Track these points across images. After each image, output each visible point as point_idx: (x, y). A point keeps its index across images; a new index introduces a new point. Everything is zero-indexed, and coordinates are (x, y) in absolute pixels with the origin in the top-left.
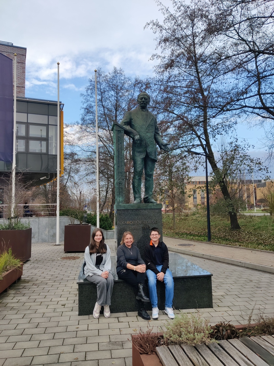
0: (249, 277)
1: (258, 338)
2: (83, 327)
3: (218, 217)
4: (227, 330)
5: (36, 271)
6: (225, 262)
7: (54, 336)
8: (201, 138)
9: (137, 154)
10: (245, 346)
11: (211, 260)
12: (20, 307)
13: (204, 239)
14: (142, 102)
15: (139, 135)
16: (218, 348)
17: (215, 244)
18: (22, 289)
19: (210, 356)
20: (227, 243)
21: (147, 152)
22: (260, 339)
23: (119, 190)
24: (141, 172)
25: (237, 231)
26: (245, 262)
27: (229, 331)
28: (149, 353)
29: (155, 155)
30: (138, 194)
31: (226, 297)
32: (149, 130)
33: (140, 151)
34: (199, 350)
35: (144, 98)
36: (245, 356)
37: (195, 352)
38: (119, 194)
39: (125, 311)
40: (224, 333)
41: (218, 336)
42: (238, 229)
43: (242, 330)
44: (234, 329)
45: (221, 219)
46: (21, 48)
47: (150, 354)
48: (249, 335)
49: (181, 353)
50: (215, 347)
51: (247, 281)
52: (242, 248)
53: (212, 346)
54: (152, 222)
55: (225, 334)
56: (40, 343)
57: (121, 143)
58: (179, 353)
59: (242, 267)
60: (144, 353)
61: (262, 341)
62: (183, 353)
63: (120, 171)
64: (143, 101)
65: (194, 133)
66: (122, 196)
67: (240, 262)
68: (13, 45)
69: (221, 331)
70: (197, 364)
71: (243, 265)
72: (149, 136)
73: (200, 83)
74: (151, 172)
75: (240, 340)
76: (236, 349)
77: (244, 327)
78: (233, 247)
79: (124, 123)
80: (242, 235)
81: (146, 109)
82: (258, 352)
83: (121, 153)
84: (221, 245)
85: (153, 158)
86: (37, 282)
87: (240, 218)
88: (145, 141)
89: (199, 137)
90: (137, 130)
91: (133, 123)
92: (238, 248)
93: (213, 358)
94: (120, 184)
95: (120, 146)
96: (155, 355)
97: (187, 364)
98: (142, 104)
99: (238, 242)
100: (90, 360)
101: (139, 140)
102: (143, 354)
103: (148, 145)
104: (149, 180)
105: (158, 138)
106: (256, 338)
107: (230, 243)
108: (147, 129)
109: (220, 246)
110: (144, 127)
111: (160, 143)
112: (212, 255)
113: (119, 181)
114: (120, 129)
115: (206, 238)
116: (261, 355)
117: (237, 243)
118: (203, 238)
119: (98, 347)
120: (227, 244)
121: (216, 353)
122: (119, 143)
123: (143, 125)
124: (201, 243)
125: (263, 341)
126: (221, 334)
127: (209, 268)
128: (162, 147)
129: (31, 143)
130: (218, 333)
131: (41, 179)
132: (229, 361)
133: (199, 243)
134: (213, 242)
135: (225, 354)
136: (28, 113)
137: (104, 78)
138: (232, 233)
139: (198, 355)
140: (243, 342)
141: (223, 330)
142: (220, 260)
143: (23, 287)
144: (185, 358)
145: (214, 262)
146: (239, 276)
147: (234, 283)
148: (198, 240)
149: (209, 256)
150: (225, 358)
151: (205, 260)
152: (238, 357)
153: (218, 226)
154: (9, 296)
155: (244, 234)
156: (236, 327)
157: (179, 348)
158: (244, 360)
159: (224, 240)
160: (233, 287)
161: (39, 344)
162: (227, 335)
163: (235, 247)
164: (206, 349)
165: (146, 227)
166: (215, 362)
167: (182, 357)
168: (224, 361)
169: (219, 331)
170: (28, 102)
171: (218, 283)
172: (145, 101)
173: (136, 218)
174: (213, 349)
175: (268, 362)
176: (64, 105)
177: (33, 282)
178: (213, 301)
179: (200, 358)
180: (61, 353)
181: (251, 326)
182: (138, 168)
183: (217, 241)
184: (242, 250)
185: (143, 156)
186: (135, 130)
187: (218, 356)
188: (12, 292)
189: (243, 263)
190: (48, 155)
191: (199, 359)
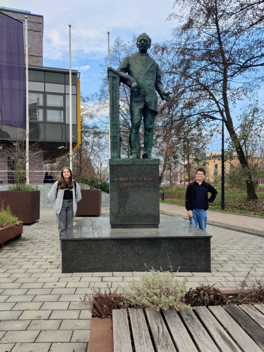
0: (259, 244)
1: (249, 307)
2: (62, 284)
3: (237, 189)
4: (209, 295)
5: (39, 231)
6: (235, 229)
7: (27, 292)
8: (219, 104)
9: (135, 105)
10: (229, 315)
11: (221, 227)
12: (6, 262)
13: (217, 208)
14: (141, 45)
15: (137, 82)
16: (191, 316)
17: (228, 213)
18: (18, 246)
19: (178, 325)
20: (241, 211)
21: (145, 102)
22: (251, 308)
23: (113, 145)
24: (138, 124)
25: (254, 201)
26: (257, 229)
27: (212, 296)
28: (103, 316)
29: (155, 106)
30: (135, 150)
31: (229, 262)
32: (148, 77)
33: (138, 101)
34: (166, 317)
35: (144, 40)
36: (225, 329)
37: (159, 319)
38: (113, 148)
39: (112, 271)
40: (205, 298)
41: (197, 301)
42: (256, 199)
43: (232, 297)
44: (218, 294)
45: (240, 191)
46: (38, 16)
47: (104, 318)
48: (240, 302)
49: (141, 318)
50: (188, 315)
51: (256, 248)
52: (257, 217)
53: (184, 313)
54: (148, 179)
55: (206, 300)
56: (9, 298)
57: (116, 91)
58: (137, 319)
59: (254, 234)
60: (98, 316)
61: (252, 311)
62: (143, 319)
63: (115, 123)
64: (143, 44)
65: (211, 97)
66: (117, 151)
67: (252, 230)
68: (31, 13)
69: (202, 295)
70: (155, 335)
71: (255, 233)
72: (148, 83)
73: (220, 43)
74: (150, 125)
75: (224, 307)
76: (215, 319)
77: (235, 293)
78: (247, 216)
79: (121, 69)
80: (258, 205)
81: (146, 54)
82: (243, 324)
83: (116, 102)
84: (235, 214)
85: (152, 108)
86: (36, 240)
87: (260, 191)
88: (143, 89)
89: (217, 102)
90: (135, 77)
91: (131, 70)
92: (252, 216)
93: (181, 327)
94: (115, 138)
95: (115, 95)
96: (110, 319)
97: (142, 333)
98: (141, 47)
99: (254, 211)
100: (54, 319)
101: (136, 87)
102: (96, 317)
103: (147, 94)
104: (149, 135)
105: (160, 87)
106: (246, 307)
107: (245, 212)
108: (146, 75)
109: (233, 215)
110: (143, 72)
111: (162, 92)
112: (222, 223)
113: (114, 134)
114: (114, 75)
115: (219, 207)
116: (246, 327)
117: (252, 212)
118: (217, 206)
119: (69, 306)
120: (241, 213)
121: (186, 322)
122: (114, 91)
123: (142, 71)
124: (213, 212)
125: (255, 310)
126: (201, 299)
127: (217, 234)
128: (164, 97)
129: (49, 112)
130: (198, 298)
131: (59, 148)
132: (201, 333)
133: (212, 212)
134: (226, 211)
135: (198, 324)
136: (45, 83)
137: (123, 48)
138: (248, 203)
139: (162, 323)
140: (228, 310)
141: (204, 295)
142: (231, 228)
143: (19, 244)
144: (142, 325)
145: (225, 229)
146: (248, 243)
147: (241, 249)
148: (211, 209)
149: (219, 223)
150: (196, 329)
151: (214, 227)
152: (215, 328)
153: (236, 198)
154: (2, 251)
155: (261, 204)
156: (224, 293)
157: (140, 313)
158: (221, 334)
159: (238, 209)
160: (239, 253)
161: (7, 299)
162: (208, 300)
163: (249, 216)
164: (175, 316)
165: (141, 185)
166: (180, 333)
167: (139, 323)
168: (194, 333)
169: (199, 295)
170: (45, 71)
171: (223, 249)
172: (144, 43)
173: (131, 174)
174: (185, 317)
175: (255, 338)
176: (80, 73)
177: (31, 241)
178: (212, 266)
179: (163, 326)
180: (25, 310)
181: (244, 292)
182: (135, 121)
183: (231, 210)
184: (256, 218)
185: (141, 106)
186: (133, 76)
187: (188, 325)
188: (7, 248)
189: (254, 231)
190: (65, 124)
191: (161, 327)
